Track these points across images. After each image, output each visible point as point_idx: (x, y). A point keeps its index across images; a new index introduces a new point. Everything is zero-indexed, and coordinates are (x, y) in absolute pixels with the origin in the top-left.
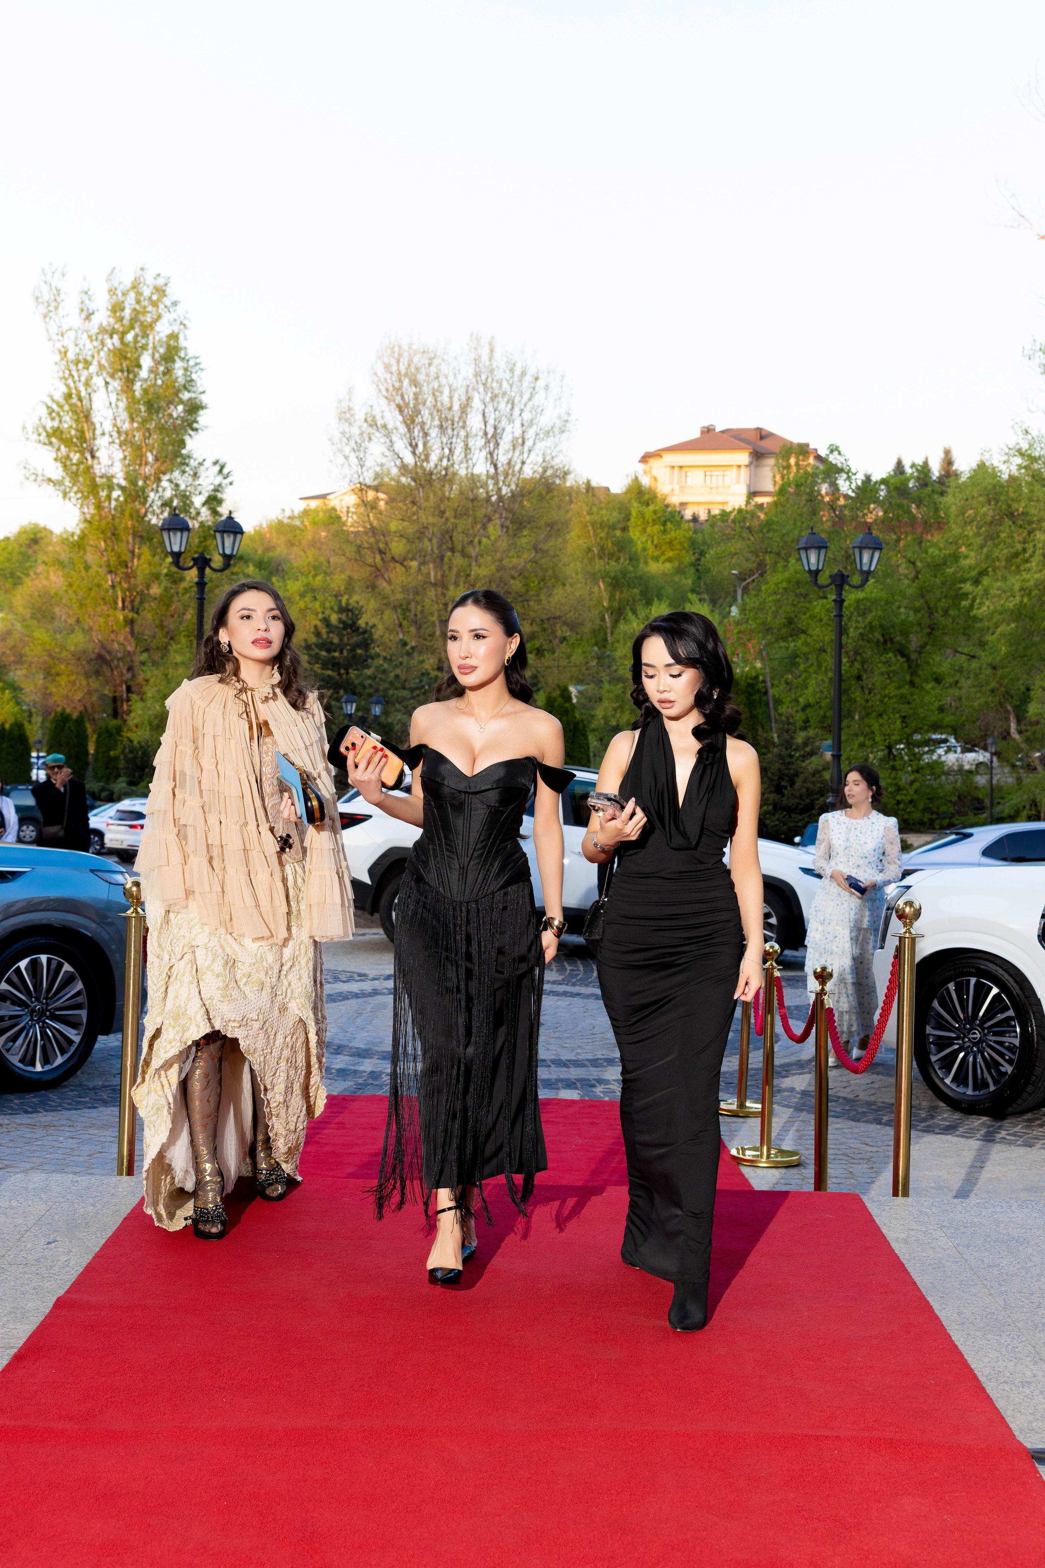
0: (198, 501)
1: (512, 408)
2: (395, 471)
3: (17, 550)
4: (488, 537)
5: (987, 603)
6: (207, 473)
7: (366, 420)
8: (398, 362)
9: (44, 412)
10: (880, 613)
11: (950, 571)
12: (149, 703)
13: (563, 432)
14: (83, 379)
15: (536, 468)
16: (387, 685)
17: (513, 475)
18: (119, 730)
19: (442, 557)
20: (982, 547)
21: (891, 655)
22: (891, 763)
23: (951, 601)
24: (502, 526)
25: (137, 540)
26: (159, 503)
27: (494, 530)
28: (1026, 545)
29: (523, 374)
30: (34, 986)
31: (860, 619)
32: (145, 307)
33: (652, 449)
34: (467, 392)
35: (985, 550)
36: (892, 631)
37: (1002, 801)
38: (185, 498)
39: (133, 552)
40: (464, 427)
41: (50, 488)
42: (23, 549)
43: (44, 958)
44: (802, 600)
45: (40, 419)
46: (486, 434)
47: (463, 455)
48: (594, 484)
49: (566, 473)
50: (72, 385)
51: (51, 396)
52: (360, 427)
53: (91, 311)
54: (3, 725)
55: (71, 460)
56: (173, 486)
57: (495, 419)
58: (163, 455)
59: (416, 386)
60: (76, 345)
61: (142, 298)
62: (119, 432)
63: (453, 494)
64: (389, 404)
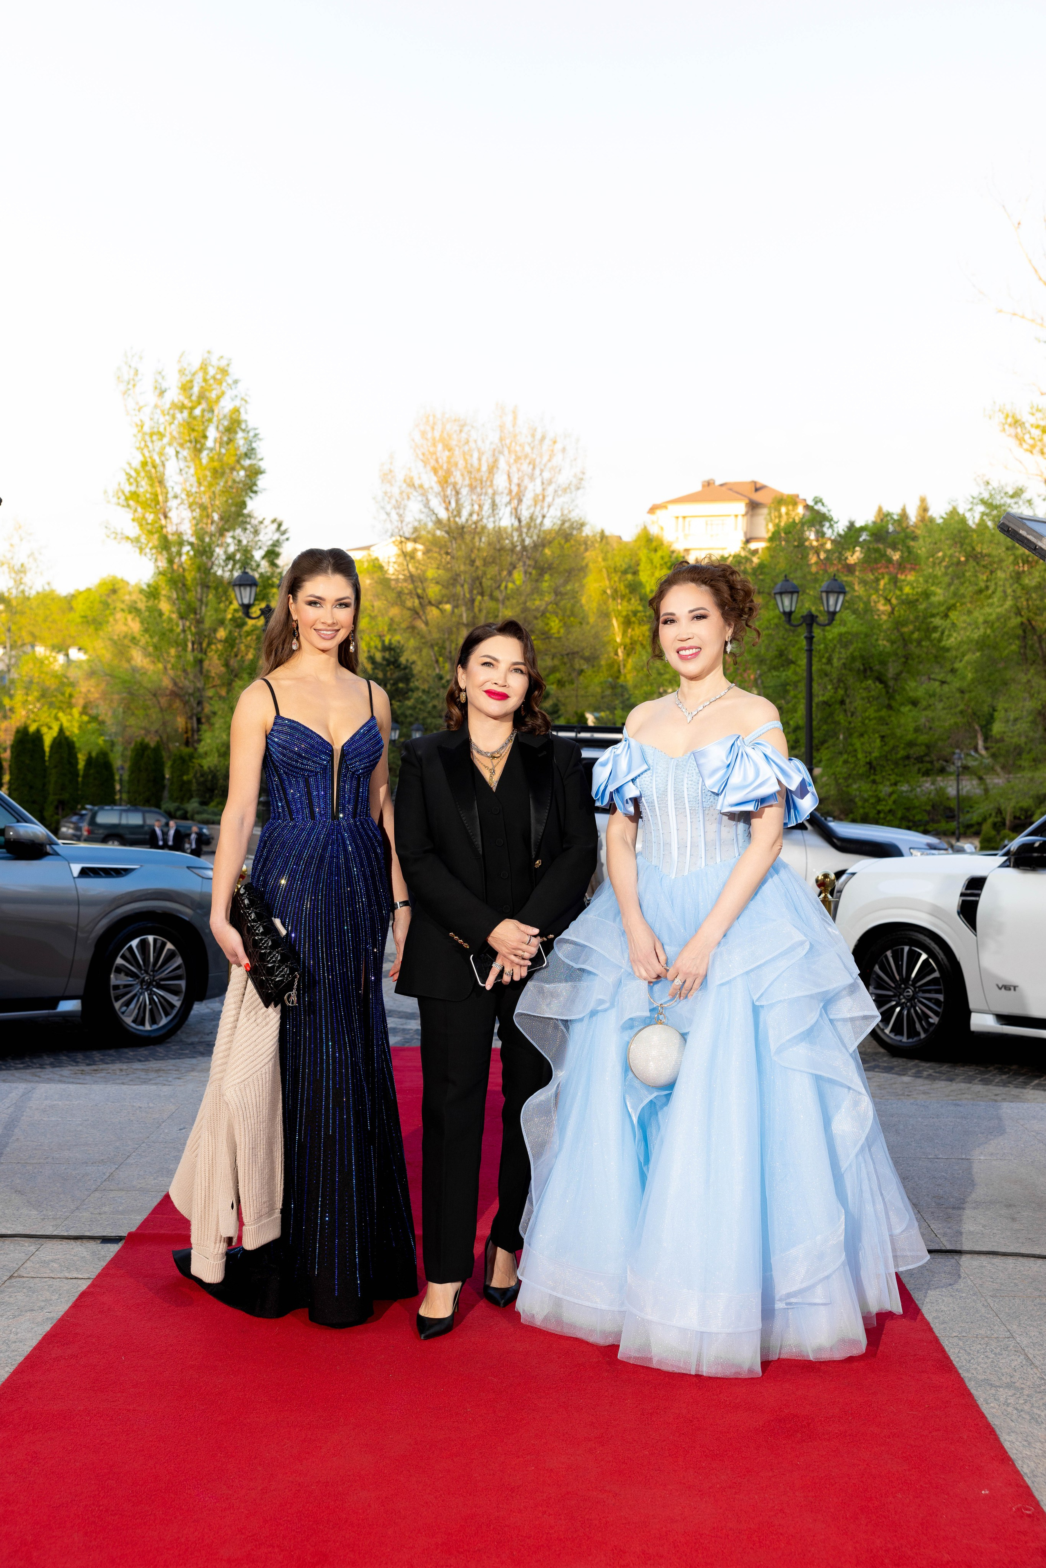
0: (258, 555)
1: (534, 468)
2: (430, 525)
3: (98, 599)
4: (514, 582)
5: (955, 635)
6: (267, 530)
7: (405, 481)
8: (433, 429)
9: (123, 478)
10: (860, 645)
11: (922, 607)
12: (217, 733)
13: (578, 489)
14: (157, 449)
15: (555, 520)
16: (425, 715)
17: (535, 527)
18: (191, 757)
19: (473, 601)
20: (950, 585)
21: (870, 682)
22: (872, 777)
23: (923, 633)
24: (525, 572)
25: (205, 590)
26: (224, 557)
27: (518, 576)
28: (989, 583)
29: (543, 438)
30: (144, 960)
31: (843, 650)
32: (210, 385)
33: (659, 501)
34: (494, 455)
35: (952, 588)
36: (871, 660)
37: (971, 810)
38: (247, 553)
39: (201, 601)
40: (491, 485)
41: (128, 546)
42: (104, 598)
43: (151, 938)
44: (791, 634)
45: (119, 484)
46: (510, 491)
47: (490, 511)
48: (607, 533)
49: (582, 525)
50: (147, 454)
51: (130, 464)
52: (400, 487)
53: (163, 389)
54: (90, 754)
55: (146, 520)
56: (236, 542)
57: (519, 479)
58: (227, 515)
59: (449, 450)
60: (151, 419)
61: (208, 377)
62: (189, 494)
63: (482, 545)
64: (425, 466)
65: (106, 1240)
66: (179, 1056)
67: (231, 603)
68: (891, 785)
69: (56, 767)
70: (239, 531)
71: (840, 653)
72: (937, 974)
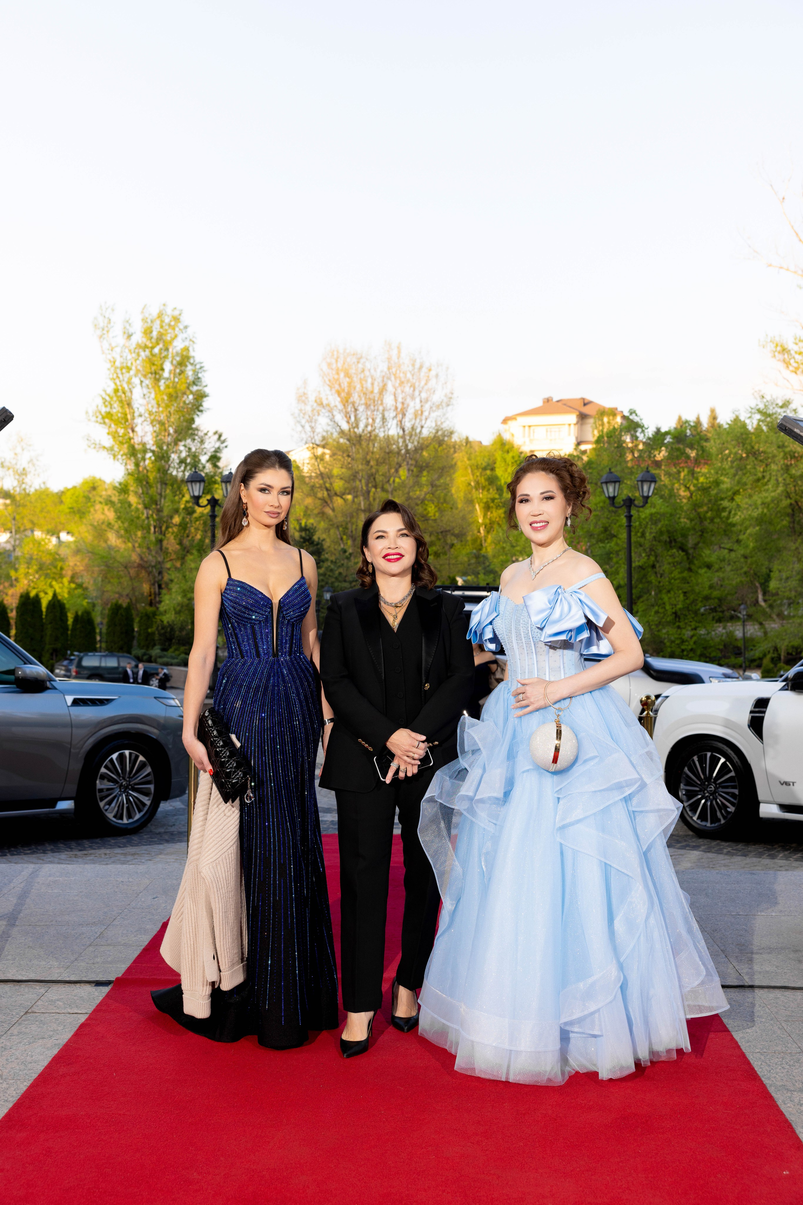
0: (204, 459)
1: (414, 390)
2: (335, 435)
3: (82, 494)
4: (400, 478)
5: (739, 513)
6: (210, 440)
7: (316, 401)
8: (337, 361)
9: (100, 401)
10: (667, 522)
11: (714, 492)
12: (173, 596)
13: (448, 405)
14: (126, 379)
15: (431, 430)
16: (333, 580)
17: (416, 435)
18: (154, 614)
19: (368, 492)
20: (735, 475)
21: (675, 550)
22: (677, 624)
23: (715, 513)
24: (409, 470)
25: (164, 486)
26: (178, 461)
27: (403, 473)
28: (765, 474)
29: (421, 367)
30: (122, 769)
31: (653, 527)
32: (166, 330)
33: (510, 414)
34: (383, 381)
35: (737, 478)
36: (675, 534)
37: (754, 648)
38: (195, 457)
39: (161, 494)
40: (382, 404)
41: (105, 453)
42: (86, 494)
43: (127, 752)
44: (613, 514)
46: (396, 408)
47: (381, 423)
48: (471, 439)
49: (452, 433)
50: (118, 383)
51: (105, 391)
52: (312, 406)
53: (130, 333)
54: (77, 613)
55: (118, 433)
56: (187, 449)
57: (403, 398)
58: (180, 429)
59: (349, 378)
60: (121, 357)
61: (164, 324)
62: (150, 413)
63: (375, 450)
64: (331, 390)
65: (98, 983)
66: (150, 843)
67: (183, 496)
68: (692, 629)
69: (51, 623)
70: (189, 441)
71: (651, 528)
72: (733, 774)
